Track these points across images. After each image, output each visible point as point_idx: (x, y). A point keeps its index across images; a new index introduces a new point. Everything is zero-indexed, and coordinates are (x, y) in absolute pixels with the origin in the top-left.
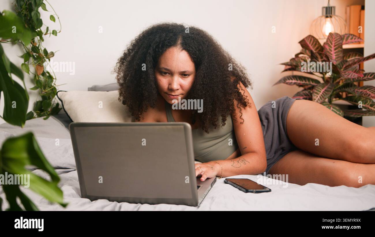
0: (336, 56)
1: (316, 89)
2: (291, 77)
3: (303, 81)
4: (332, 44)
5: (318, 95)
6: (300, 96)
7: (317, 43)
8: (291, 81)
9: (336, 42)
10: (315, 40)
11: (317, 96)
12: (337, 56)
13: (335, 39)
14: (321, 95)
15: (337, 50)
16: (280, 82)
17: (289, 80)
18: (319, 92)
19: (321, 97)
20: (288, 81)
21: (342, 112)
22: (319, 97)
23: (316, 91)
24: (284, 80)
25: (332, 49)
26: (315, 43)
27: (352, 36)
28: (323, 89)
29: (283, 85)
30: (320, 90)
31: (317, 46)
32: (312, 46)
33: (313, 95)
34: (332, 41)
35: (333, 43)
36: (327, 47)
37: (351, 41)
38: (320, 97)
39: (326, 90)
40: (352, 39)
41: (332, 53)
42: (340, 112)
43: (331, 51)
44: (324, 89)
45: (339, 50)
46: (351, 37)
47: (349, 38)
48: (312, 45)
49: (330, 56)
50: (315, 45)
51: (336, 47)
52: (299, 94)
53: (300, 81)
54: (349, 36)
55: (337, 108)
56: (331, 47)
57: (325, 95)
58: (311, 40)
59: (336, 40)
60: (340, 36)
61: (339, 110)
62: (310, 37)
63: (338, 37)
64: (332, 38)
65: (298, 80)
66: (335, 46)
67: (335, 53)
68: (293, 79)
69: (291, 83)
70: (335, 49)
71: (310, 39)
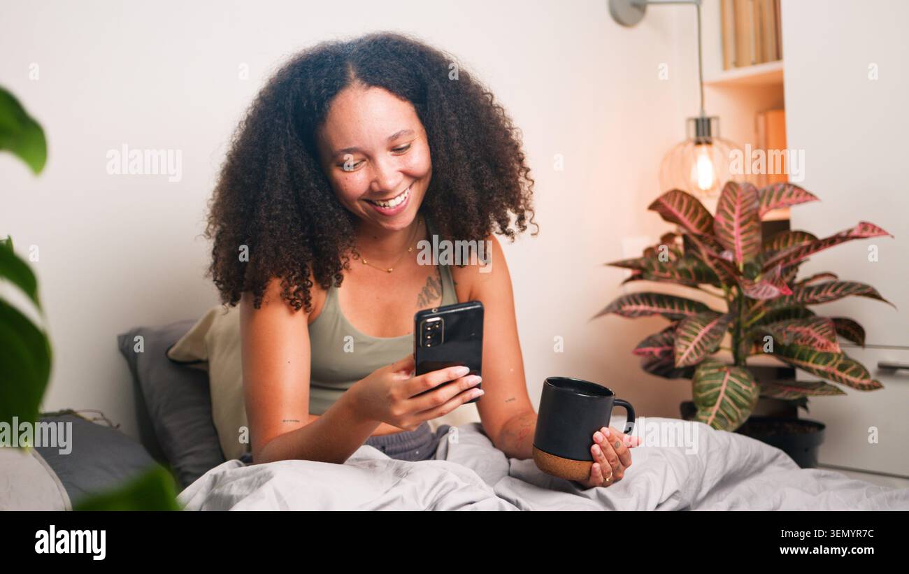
0: (744, 240)
1: (686, 326)
2: (636, 297)
3: (665, 307)
4: (733, 210)
5: (691, 342)
6: (653, 346)
7: (700, 210)
8: (634, 307)
9: (744, 205)
10: (693, 202)
11: (687, 347)
12: (748, 242)
13: (743, 199)
14: (699, 343)
15: (746, 227)
16: (609, 310)
17: (631, 304)
18: (692, 336)
19: (698, 347)
20: (627, 308)
21: (754, 385)
22: (691, 347)
23: (683, 333)
24: (618, 307)
25: (735, 224)
26: (692, 210)
27: (791, 187)
28: (704, 326)
29: (613, 318)
30: (695, 330)
31: (700, 216)
32: (688, 216)
33: (676, 343)
34: (735, 203)
35: (737, 208)
36: (722, 221)
37: (788, 200)
38: (695, 347)
39: (711, 330)
40: (790, 195)
41: (734, 233)
42: (750, 386)
43: (732, 228)
44: (708, 328)
45: (752, 226)
46: (788, 190)
47: (784, 195)
48: (685, 215)
49: (730, 243)
50: (696, 212)
51: (743, 219)
52: (651, 341)
53: (659, 306)
54: (783, 190)
55: (743, 376)
56: (732, 219)
57: (707, 343)
58: (681, 202)
59: (744, 201)
60: (756, 191)
61: (746, 380)
62: (678, 196)
63: (751, 194)
64: (735, 195)
65: (653, 302)
66: (741, 216)
67: (742, 234)
68: (640, 301)
69: (635, 312)
70: (742, 225)
71: (677, 200)
